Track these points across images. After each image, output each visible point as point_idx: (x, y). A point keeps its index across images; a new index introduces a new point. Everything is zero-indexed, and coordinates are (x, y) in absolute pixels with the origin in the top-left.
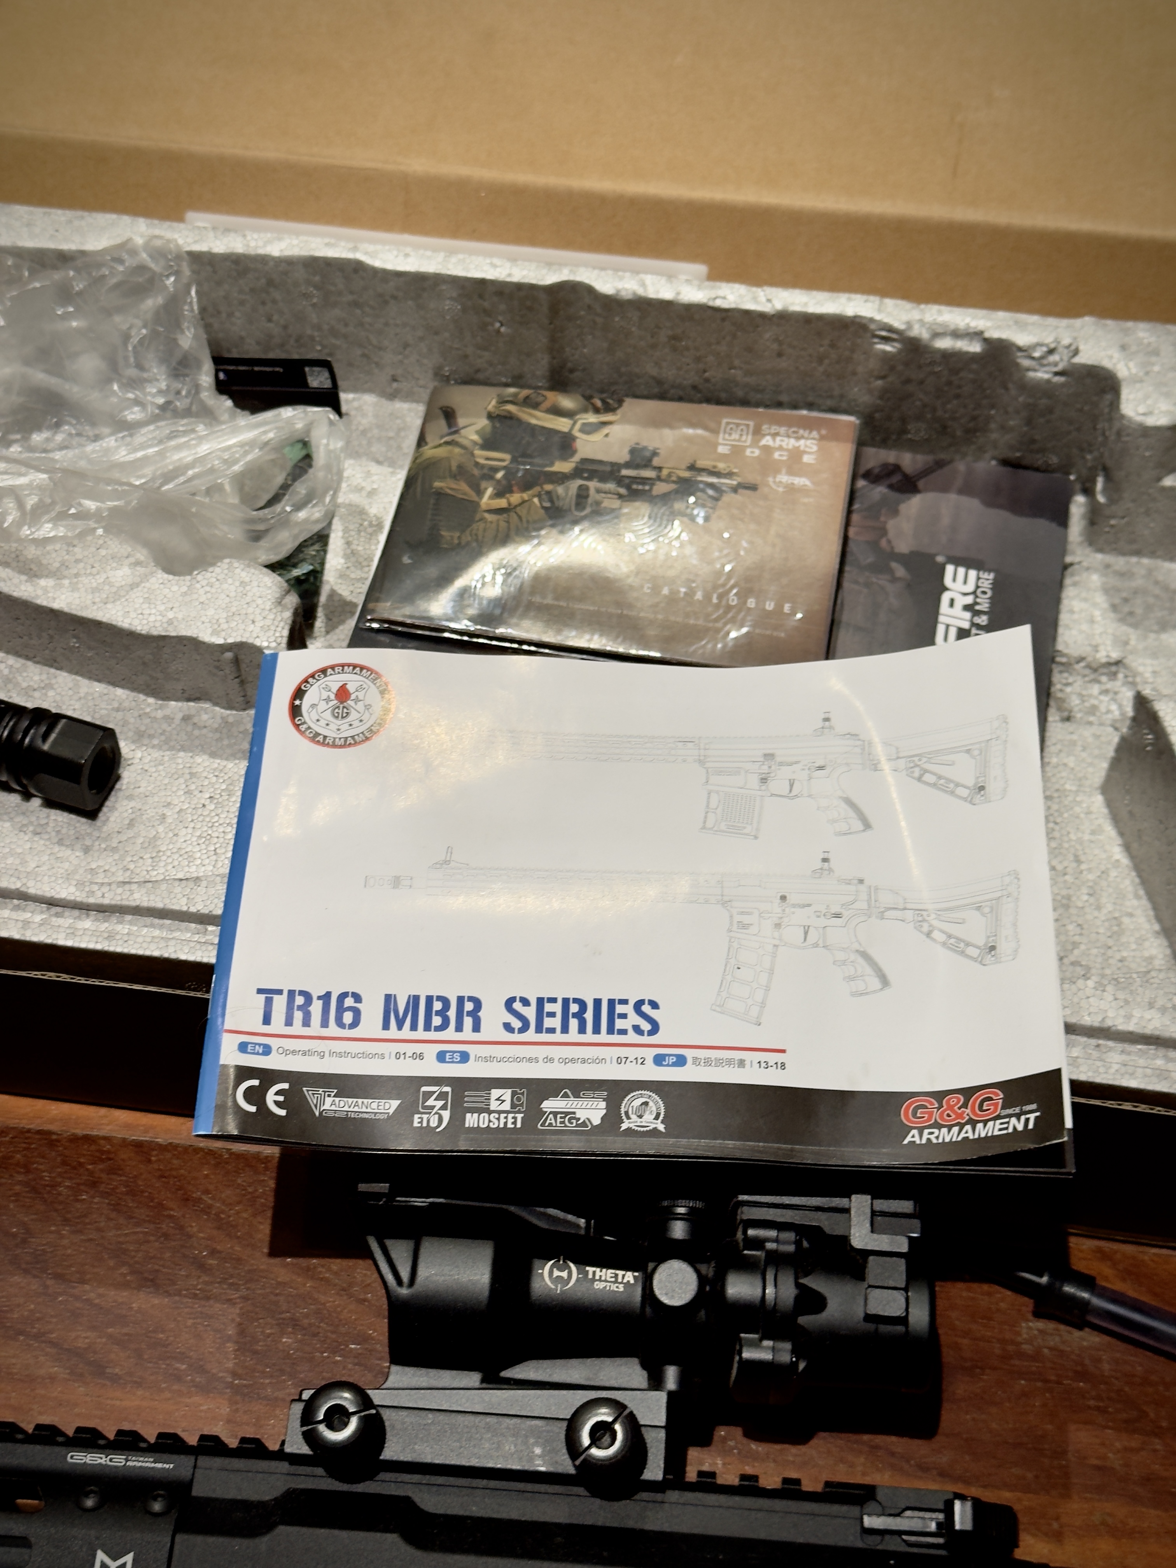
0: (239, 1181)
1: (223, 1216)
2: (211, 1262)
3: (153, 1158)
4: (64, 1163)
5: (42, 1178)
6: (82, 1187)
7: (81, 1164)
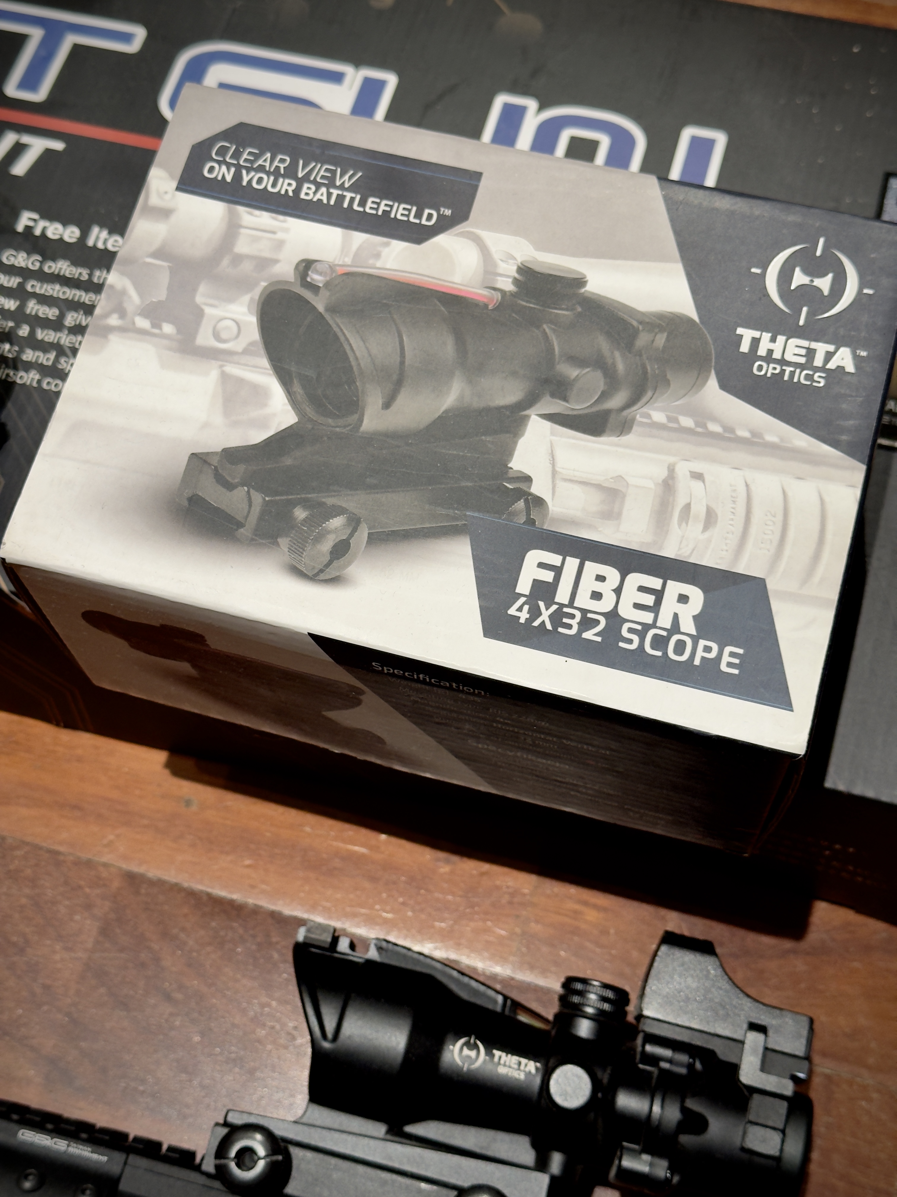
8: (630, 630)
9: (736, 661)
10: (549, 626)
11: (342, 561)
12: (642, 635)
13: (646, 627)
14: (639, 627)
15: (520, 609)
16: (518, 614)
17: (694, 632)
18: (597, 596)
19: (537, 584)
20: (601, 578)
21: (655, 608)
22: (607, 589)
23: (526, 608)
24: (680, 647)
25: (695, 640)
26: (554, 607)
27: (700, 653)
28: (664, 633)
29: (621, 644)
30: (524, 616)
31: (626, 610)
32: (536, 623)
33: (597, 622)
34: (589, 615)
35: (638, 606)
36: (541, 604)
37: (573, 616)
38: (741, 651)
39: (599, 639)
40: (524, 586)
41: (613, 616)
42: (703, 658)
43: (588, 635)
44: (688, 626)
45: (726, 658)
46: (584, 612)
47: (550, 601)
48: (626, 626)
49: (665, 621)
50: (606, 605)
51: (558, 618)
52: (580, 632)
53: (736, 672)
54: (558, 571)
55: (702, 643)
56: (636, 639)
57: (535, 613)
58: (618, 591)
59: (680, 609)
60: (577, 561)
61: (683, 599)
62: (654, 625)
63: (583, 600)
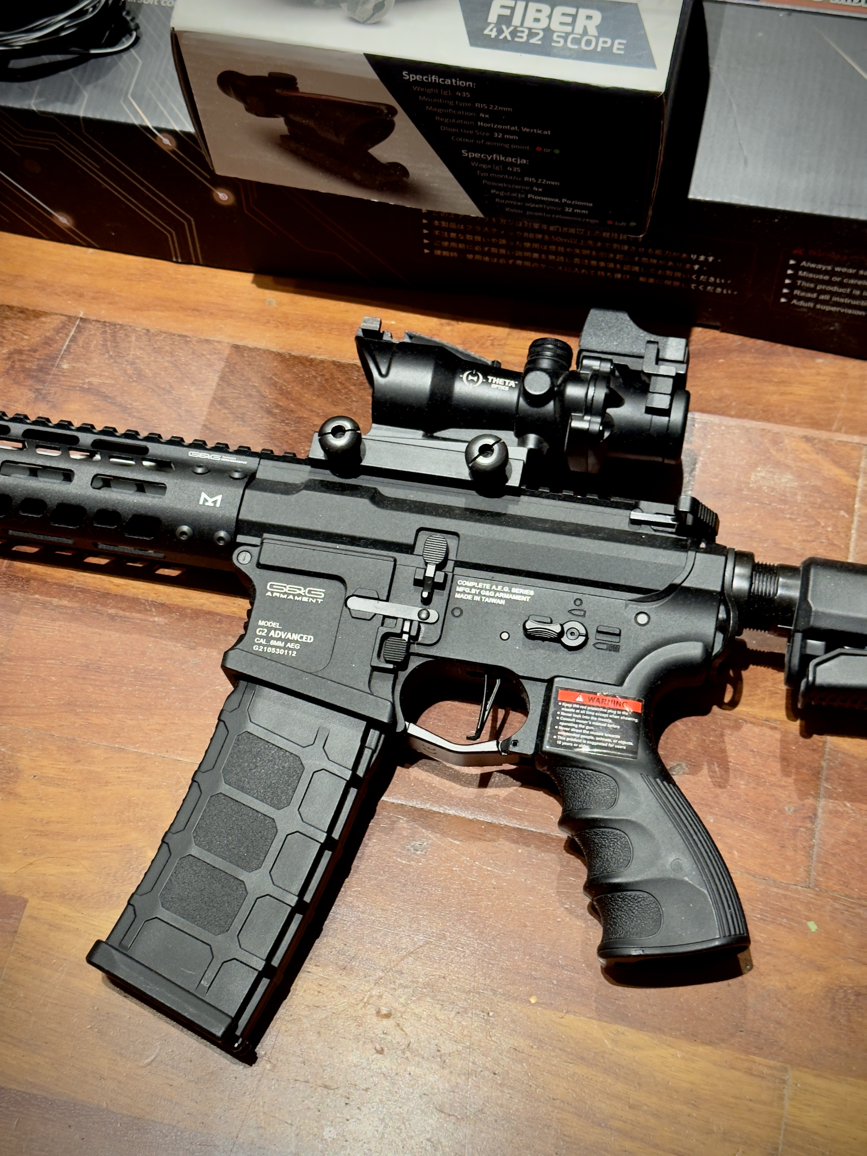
0: (295, 370)
1: (284, 388)
2: (275, 411)
3: (245, 355)
4: (193, 353)
5: (181, 360)
6: (203, 367)
7: (203, 355)
8: (558, 36)
9: (622, 47)
10: (509, 38)
11: (381, 13)
12: (566, 39)
13: (568, 34)
14: (563, 35)
15: (491, 30)
16: (490, 33)
17: (596, 34)
18: (537, 20)
19: (500, 16)
20: (539, 11)
21: (573, 23)
22: (543, 17)
23: (495, 30)
24: (588, 43)
25: (597, 39)
26: (511, 28)
27: (600, 45)
28: (579, 36)
29: (553, 44)
30: (494, 34)
31: (555, 26)
32: (501, 37)
33: (538, 34)
34: (533, 31)
35: (562, 23)
36: (504, 27)
37: (523, 32)
38: (624, 42)
39: (540, 43)
40: (493, 18)
41: (548, 31)
42: (602, 48)
43: (533, 41)
44: (592, 31)
45: (616, 46)
46: (530, 29)
47: (509, 25)
48: (555, 35)
49: (579, 29)
50: (544, 24)
51: (514, 34)
52: (528, 40)
53: (622, 52)
54: (513, 9)
55: (601, 40)
56: (562, 41)
57: (500, 31)
58: (550, 17)
59: (588, 23)
60: (524, 3)
61: (589, 17)
62: (572, 32)
63: (529, 23)
